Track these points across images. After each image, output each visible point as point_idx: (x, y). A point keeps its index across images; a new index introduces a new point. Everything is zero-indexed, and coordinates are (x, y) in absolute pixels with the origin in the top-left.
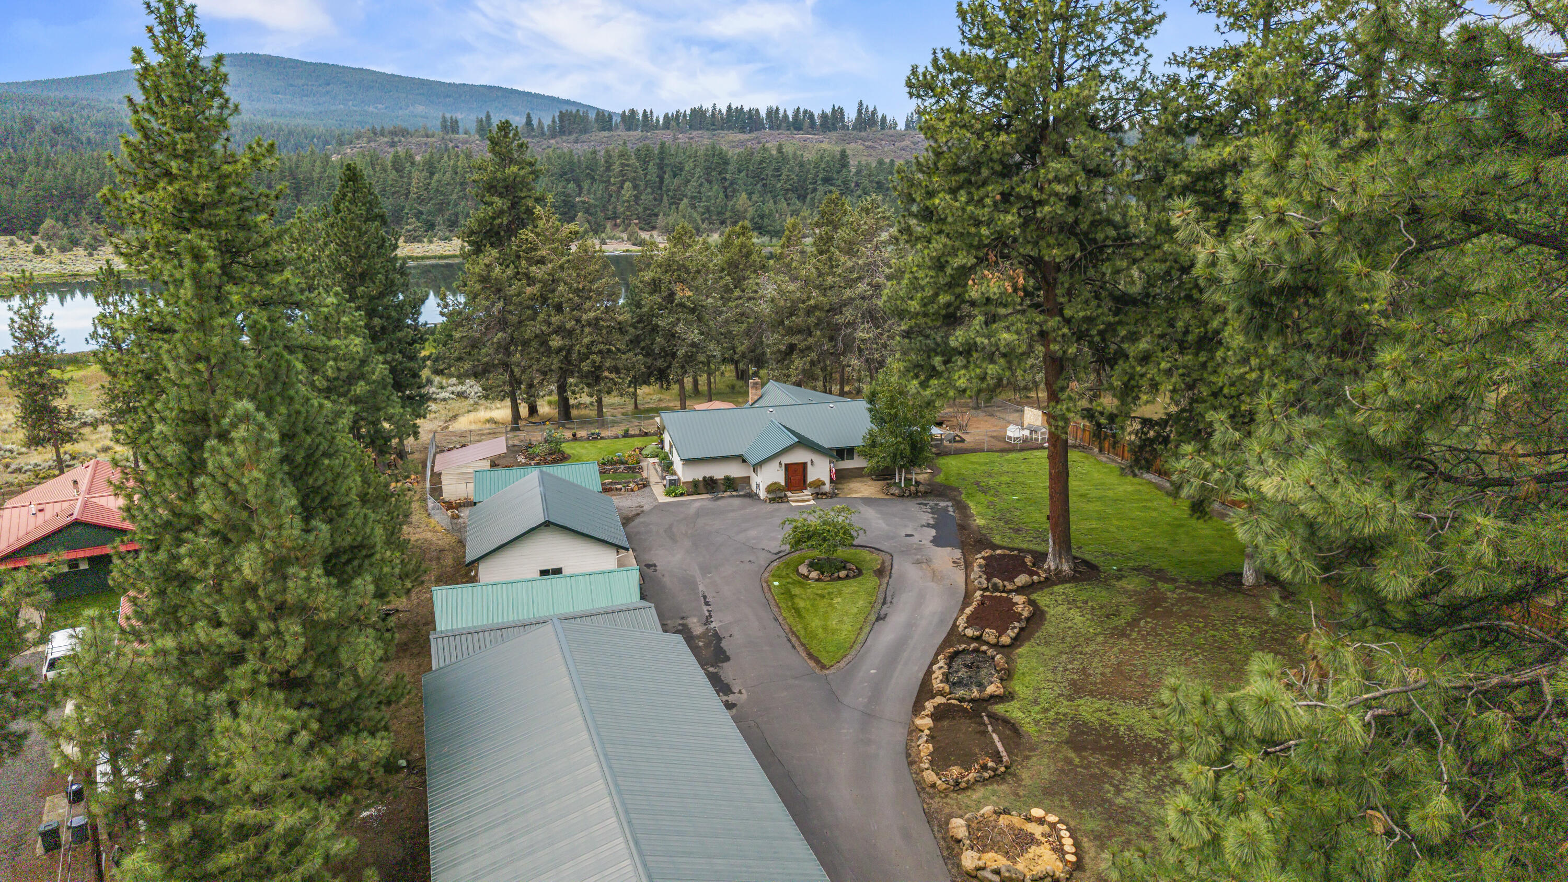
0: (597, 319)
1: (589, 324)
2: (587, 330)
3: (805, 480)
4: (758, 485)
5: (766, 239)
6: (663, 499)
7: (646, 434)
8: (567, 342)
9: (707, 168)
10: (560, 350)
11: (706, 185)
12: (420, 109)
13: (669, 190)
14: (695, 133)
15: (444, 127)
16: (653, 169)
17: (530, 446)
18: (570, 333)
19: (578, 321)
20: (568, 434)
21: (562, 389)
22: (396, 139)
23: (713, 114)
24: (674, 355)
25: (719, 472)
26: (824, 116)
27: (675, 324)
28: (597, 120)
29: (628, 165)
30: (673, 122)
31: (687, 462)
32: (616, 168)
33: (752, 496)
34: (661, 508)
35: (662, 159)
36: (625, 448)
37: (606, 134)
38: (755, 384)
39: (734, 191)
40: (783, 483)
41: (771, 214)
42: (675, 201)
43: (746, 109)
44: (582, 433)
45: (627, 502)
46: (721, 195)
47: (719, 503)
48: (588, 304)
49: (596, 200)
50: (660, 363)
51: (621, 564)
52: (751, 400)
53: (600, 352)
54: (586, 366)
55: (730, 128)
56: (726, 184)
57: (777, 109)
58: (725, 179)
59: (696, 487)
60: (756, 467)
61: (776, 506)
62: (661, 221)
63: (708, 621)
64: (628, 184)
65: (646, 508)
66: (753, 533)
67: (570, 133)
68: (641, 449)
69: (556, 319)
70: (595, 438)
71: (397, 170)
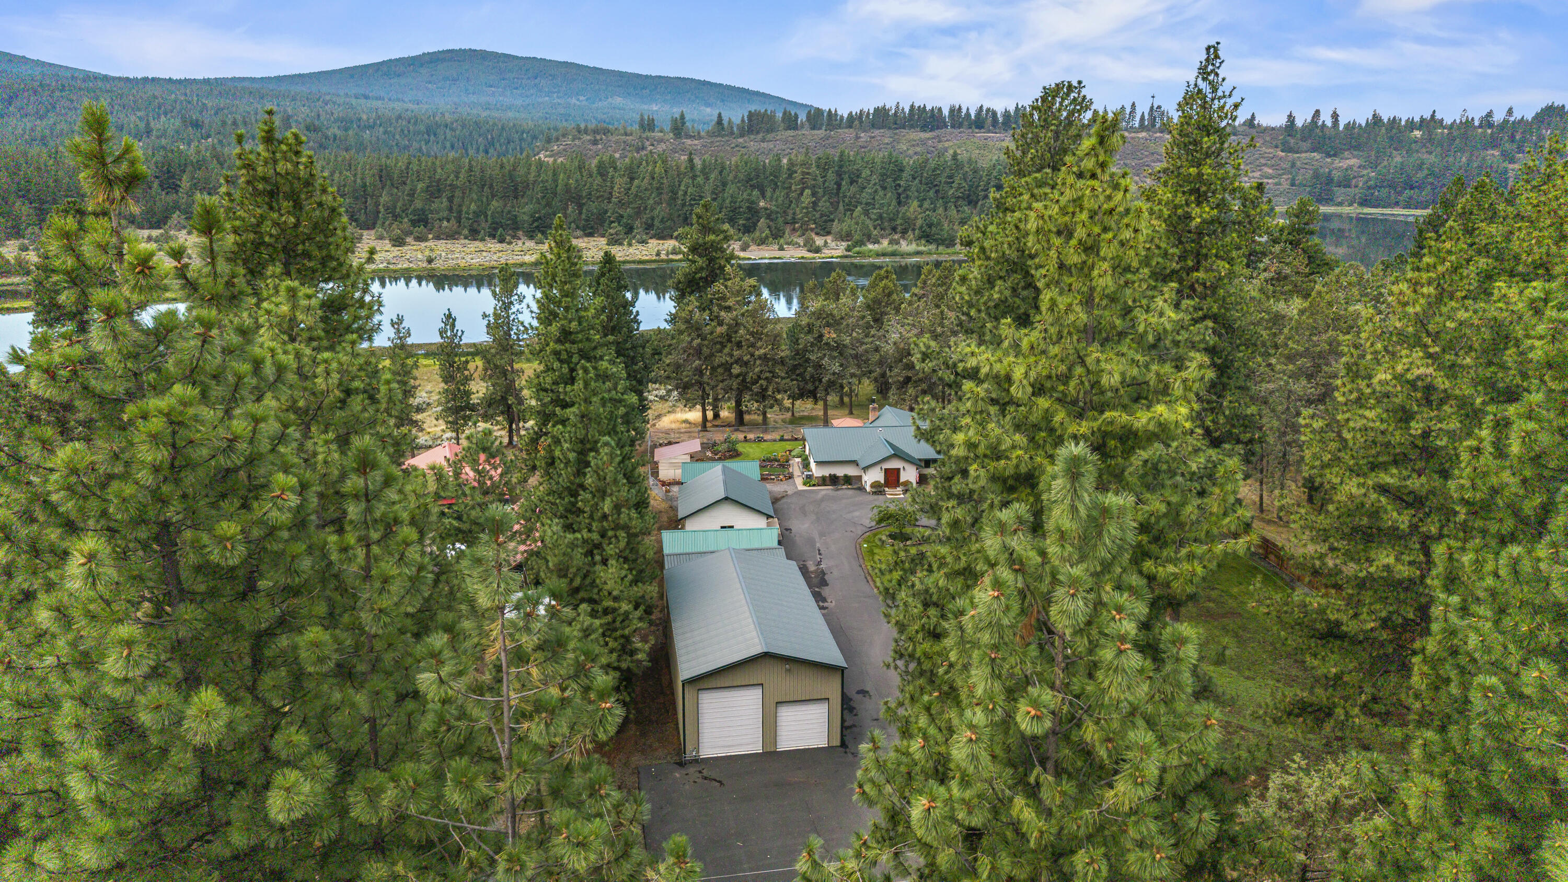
0: (765, 354)
1: (760, 358)
2: (758, 362)
3: (898, 481)
4: (866, 482)
5: (932, 247)
6: (801, 487)
7: (796, 439)
8: (744, 370)
9: (882, 175)
10: (737, 376)
11: (881, 193)
12: (618, 101)
13: (845, 196)
14: (877, 132)
15: (642, 125)
16: (831, 175)
17: (715, 444)
18: (746, 364)
19: (752, 355)
20: (741, 436)
21: (738, 403)
22: (598, 137)
23: (896, 112)
24: (820, 381)
25: (840, 471)
26: (1006, 114)
27: (822, 359)
28: (783, 119)
29: (808, 174)
30: (855, 121)
31: (819, 463)
32: (798, 176)
33: (862, 489)
34: (799, 493)
35: (841, 167)
36: (779, 450)
37: (791, 133)
38: (874, 409)
39: (907, 197)
40: (883, 481)
41: (939, 223)
42: (850, 209)
43: (928, 108)
44: (751, 436)
45: (777, 488)
46: (894, 203)
47: (838, 492)
48: (759, 344)
49: (777, 206)
50: (810, 386)
51: (769, 524)
52: (871, 418)
53: (766, 378)
54: (756, 388)
55: (912, 127)
56: (900, 191)
57: (960, 108)
58: (899, 185)
59: (824, 481)
60: (865, 469)
61: (873, 496)
62: (836, 227)
63: (819, 563)
64: (807, 192)
65: (789, 493)
66: (857, 514)
67: (758, 133)
68: (790, 451)
69: (736, 353)
70: (760, 440)
71: (602, 175)
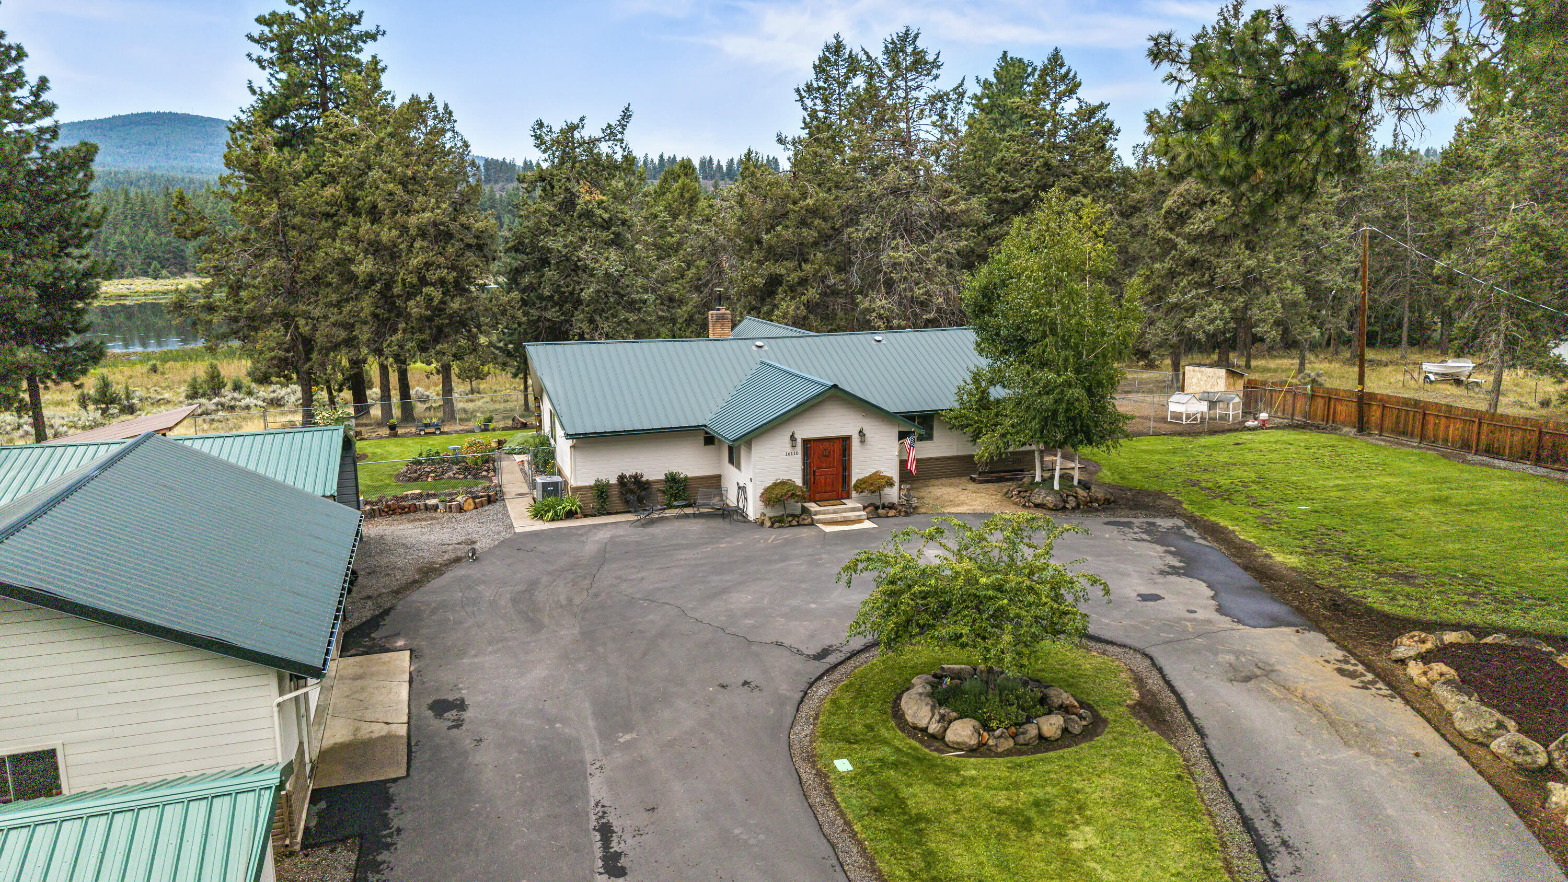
0: (435, 226)
2: (418, 244)
3: (846, 478)
4: (742, 489)
6: (527, 526)
7: (524, 426)
8: (385, 266)
18: (389, 251)
23: (645, 162)
24: (578, 299)
25: (651, 465)
27: (576, 247)
33: (730, 514)
34: (520, 546)
38: (721, 317)
40: (799, 482)
44: (409, 427)
45: (443, 530)
47: (656, 530)
59: (603, 499)
60: (736, 450)
61: (788, 533)
65: (485, 544)
68: (503, 442)
70: (430, 432)
